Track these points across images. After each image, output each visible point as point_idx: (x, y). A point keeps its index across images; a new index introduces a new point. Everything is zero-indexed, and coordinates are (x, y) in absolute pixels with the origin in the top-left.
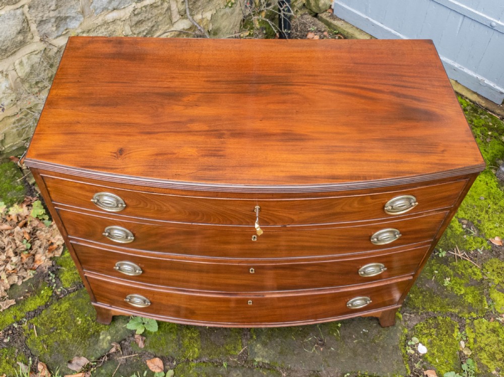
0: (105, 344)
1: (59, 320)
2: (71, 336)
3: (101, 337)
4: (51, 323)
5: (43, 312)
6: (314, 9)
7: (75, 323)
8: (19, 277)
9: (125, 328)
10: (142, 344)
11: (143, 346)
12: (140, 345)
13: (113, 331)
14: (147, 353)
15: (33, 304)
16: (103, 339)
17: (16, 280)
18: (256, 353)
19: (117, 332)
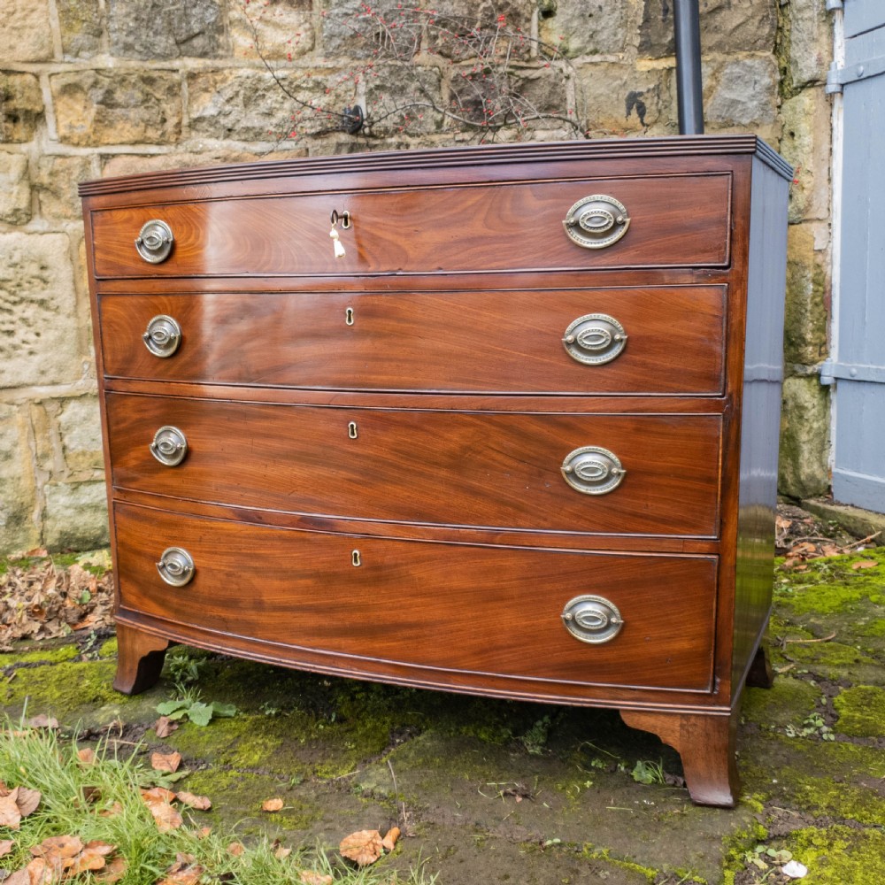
0: (102, 717)
1: (57, 676)
2: (57, 694)
3: (103, 708)
4: (41, 676)
5: (43, 666)
6: (793, 490)
7: (77, 685)
8: (42, 629)
9: (154, 710)
10: (166, 731)
11: (164, 735)
12: (159, 732)
13: (129, 708)
14: (164, 747)
15: (34, 657)
16: (105, 711)
17: (36, 631)
18: (368, 777)
19: (135, 710)
